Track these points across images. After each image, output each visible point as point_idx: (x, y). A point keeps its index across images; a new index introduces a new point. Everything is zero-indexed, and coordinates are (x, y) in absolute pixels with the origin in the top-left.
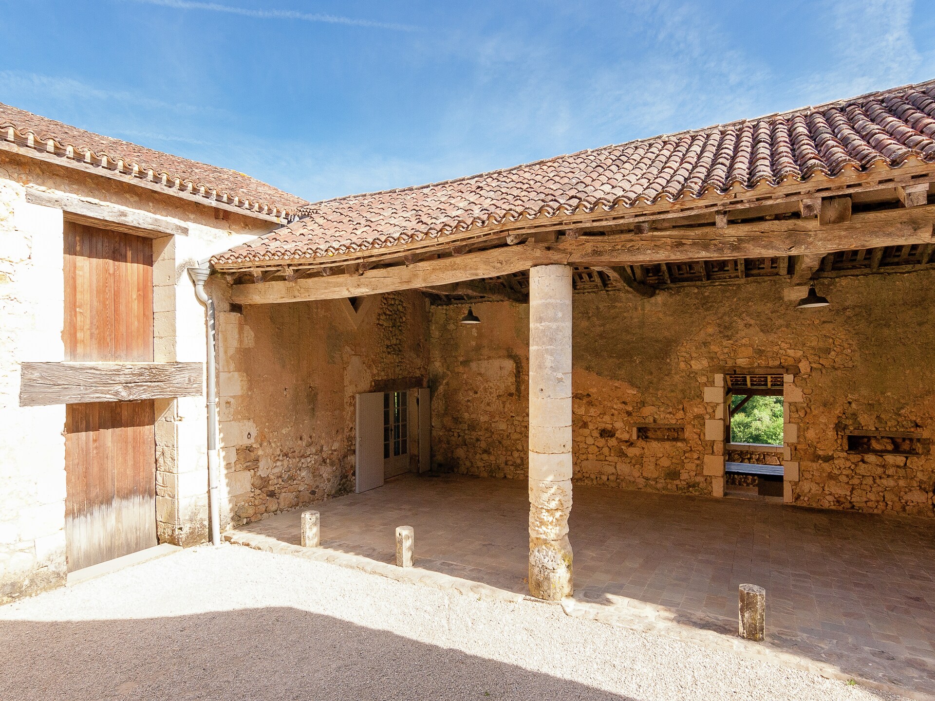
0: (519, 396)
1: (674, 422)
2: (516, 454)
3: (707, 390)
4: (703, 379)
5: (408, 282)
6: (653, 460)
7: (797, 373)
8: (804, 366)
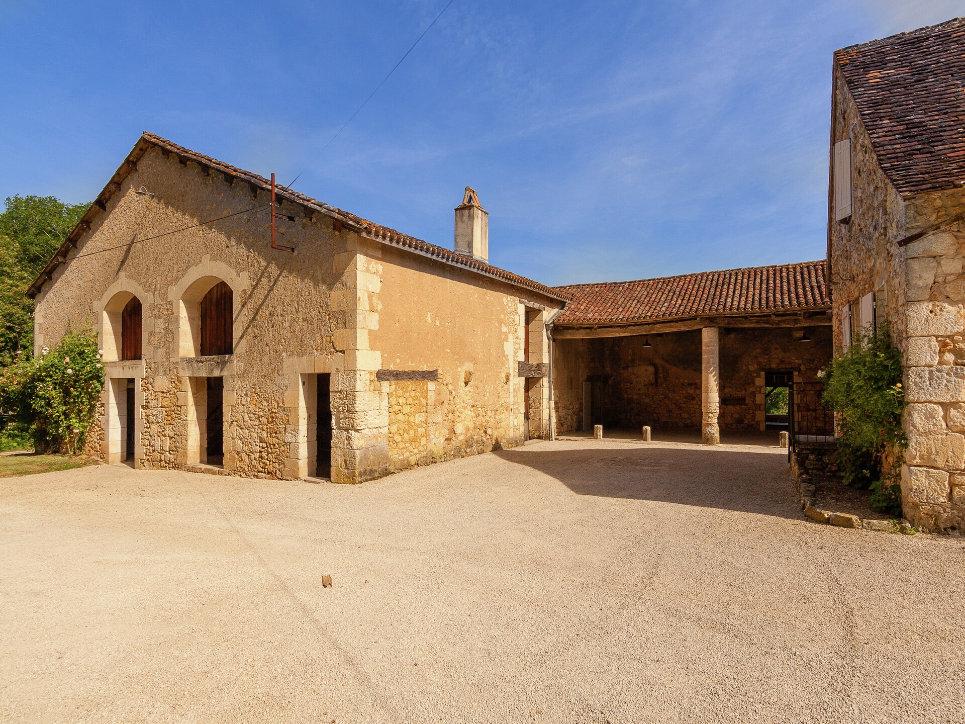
0: (657, 385)
1: (740, 395)
2: (655, 415)
3: (757, 380)
4: (755, 374)
5: (649, 331)
6: (730, 414)
7: (799, 371)
8: (803, 368)
